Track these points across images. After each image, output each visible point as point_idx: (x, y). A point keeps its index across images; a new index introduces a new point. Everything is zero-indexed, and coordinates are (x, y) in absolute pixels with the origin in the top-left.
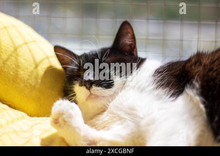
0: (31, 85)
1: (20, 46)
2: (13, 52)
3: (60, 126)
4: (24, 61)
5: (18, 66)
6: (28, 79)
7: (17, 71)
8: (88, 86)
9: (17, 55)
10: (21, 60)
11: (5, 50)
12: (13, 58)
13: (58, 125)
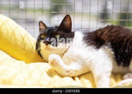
0: (22, 48)
1: (15, 30)
2: (13, 33)
3: (54, 66)
4: (18, 37)
5: (16, 40)
6: (21, 45)
7: (16, 42)
8: (47, 44)
9: (14, 34)
10: (17, 36)
11: (10, 32)
12: (13, 36)
13: (54, 65)
